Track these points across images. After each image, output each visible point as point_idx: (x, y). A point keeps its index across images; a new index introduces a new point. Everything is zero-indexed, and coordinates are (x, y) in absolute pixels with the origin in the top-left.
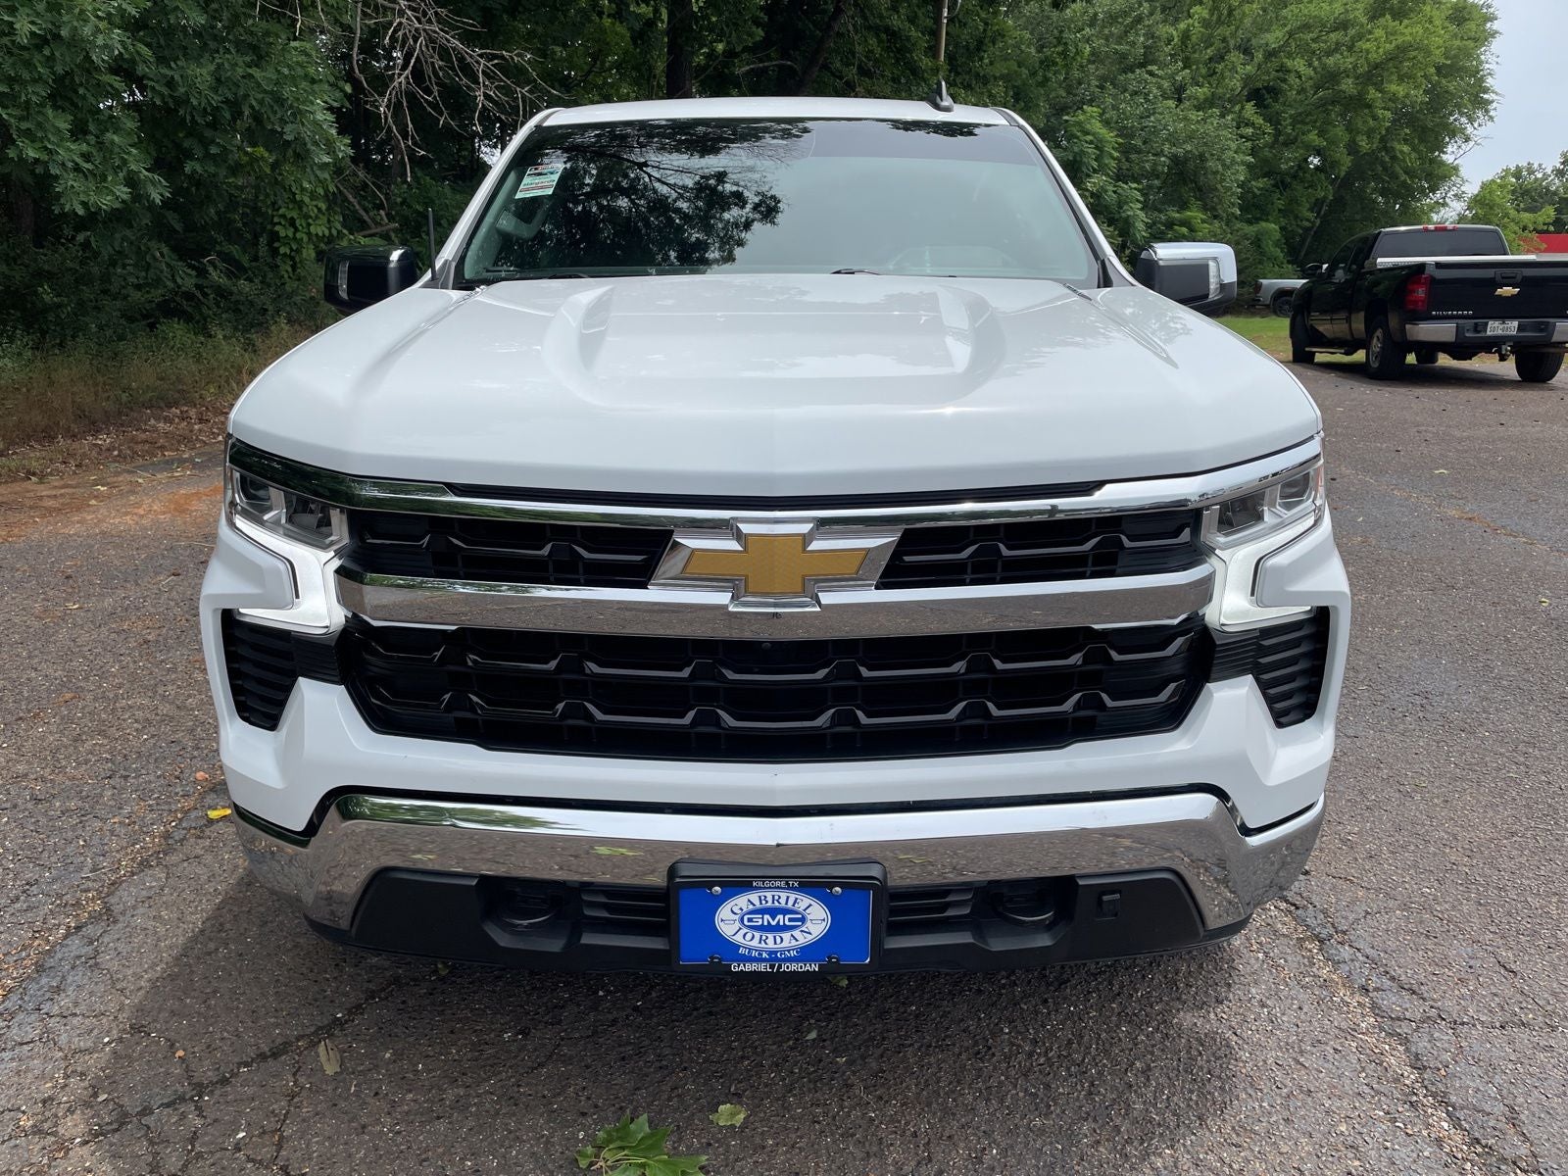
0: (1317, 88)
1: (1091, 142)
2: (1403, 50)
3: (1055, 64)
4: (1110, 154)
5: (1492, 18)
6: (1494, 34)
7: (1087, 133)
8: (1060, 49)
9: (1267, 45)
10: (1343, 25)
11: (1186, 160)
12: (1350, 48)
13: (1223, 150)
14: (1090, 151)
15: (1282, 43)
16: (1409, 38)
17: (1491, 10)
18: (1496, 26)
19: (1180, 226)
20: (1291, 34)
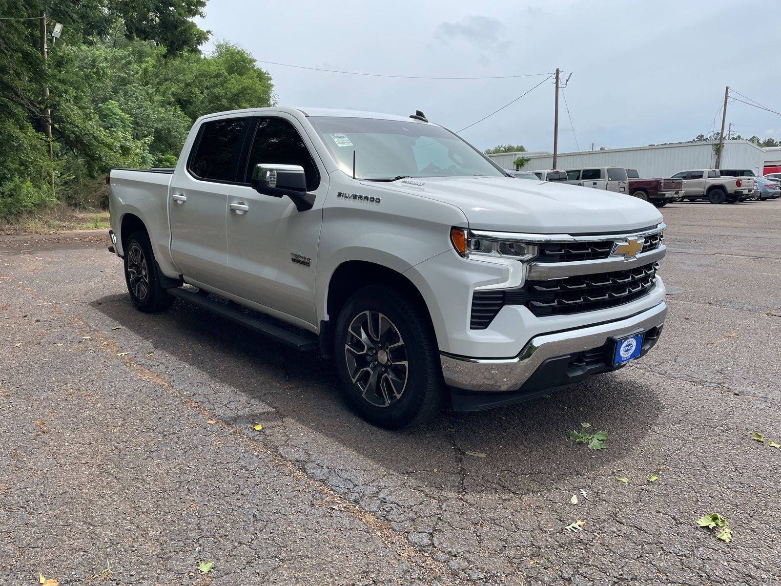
0: (210, 102)
1: (119, 119)
2: (245, 89)
3: (92, 77)
4: (129, 126)
5: (270, 79)
6: (272, 86)
7: (115, 115)
8: (95, 70)
9: (186, 80)
10: (218, 76)
11: (161, 130)
12: (222, 85)
13: (177, 127)
14: (119, 123)
15: (192, 80)
16: (246, 84)
17: (270, 76)
18: (272, 82)
19: (166, 161)
20: (196, 77)
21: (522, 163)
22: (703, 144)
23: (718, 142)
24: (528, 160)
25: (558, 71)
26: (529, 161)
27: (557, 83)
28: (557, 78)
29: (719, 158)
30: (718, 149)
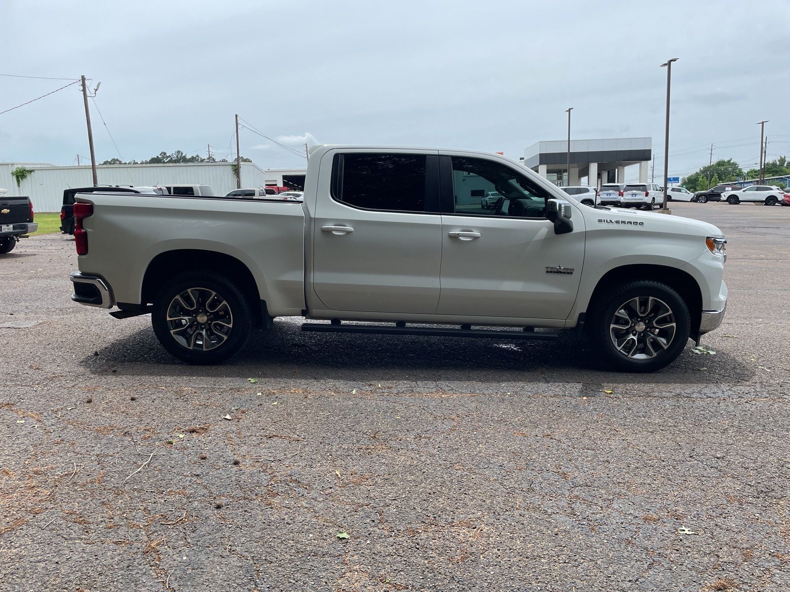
21: (23, 175)
22: (224, 164)
23: (236, 163)
24: (31, 171)
25: (83, 79)
26: (32, 173)
27: (84, 90)
28: (84, 85)
29: (238, 176)
30: (236, 170)
